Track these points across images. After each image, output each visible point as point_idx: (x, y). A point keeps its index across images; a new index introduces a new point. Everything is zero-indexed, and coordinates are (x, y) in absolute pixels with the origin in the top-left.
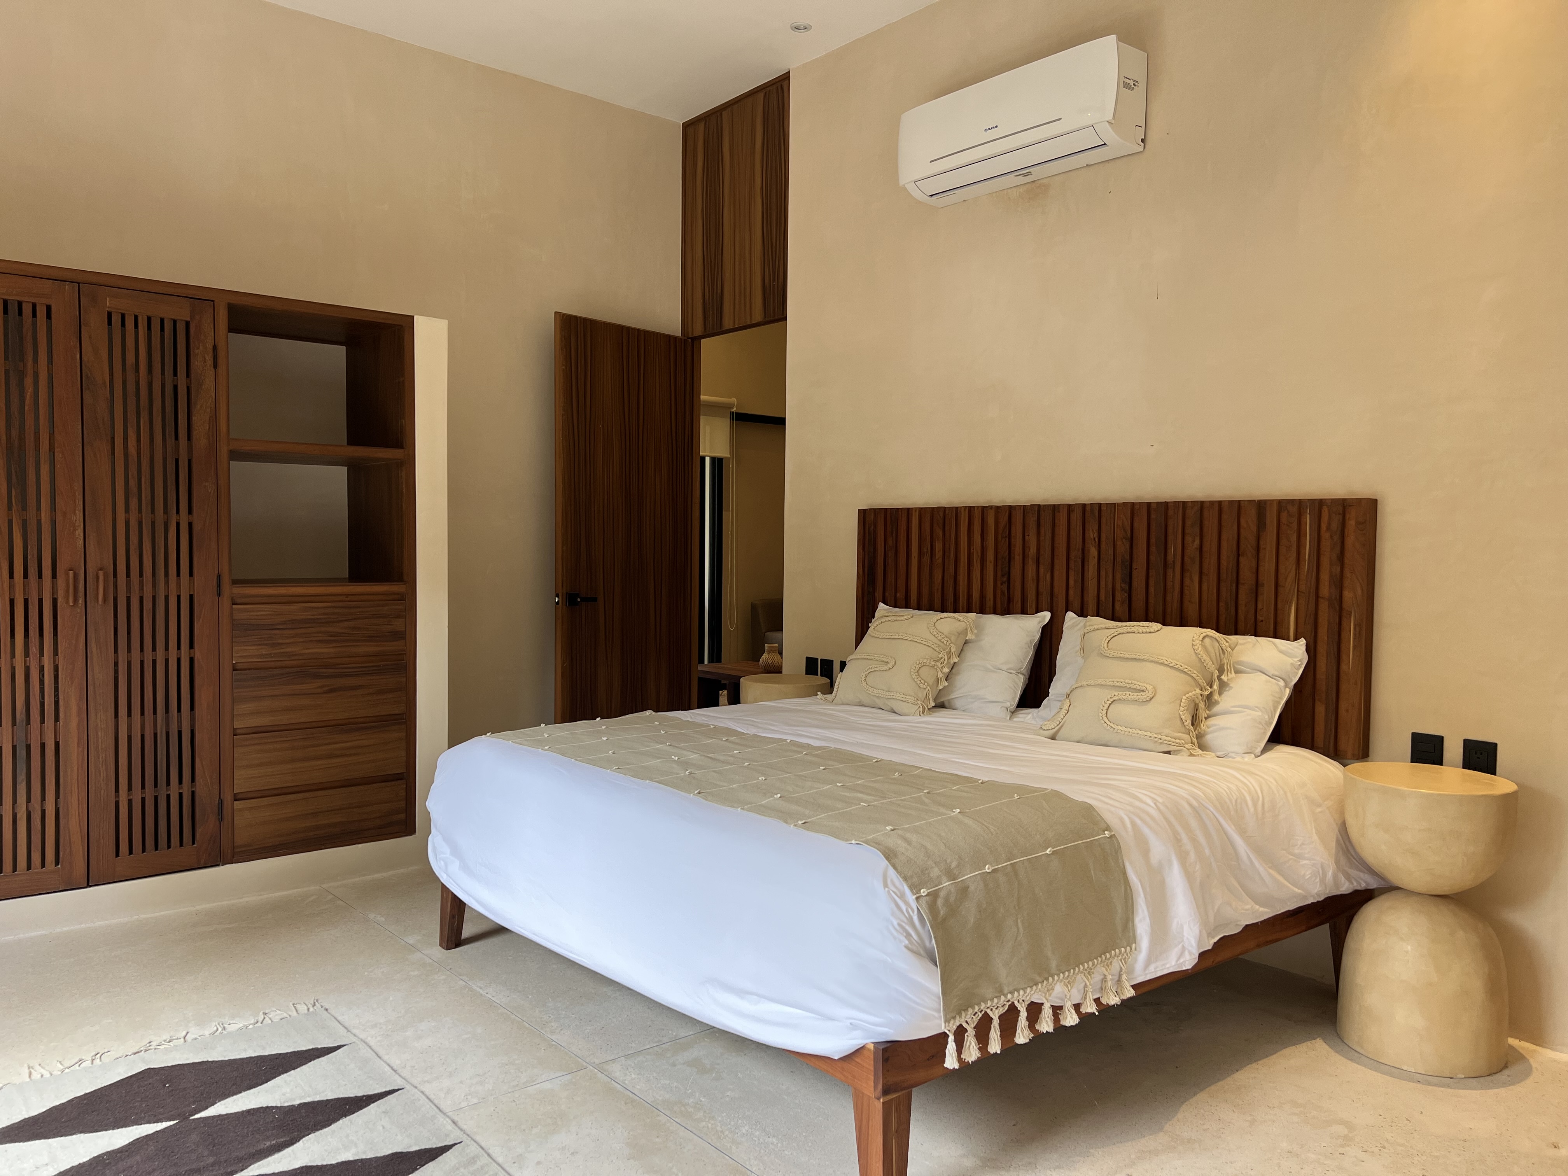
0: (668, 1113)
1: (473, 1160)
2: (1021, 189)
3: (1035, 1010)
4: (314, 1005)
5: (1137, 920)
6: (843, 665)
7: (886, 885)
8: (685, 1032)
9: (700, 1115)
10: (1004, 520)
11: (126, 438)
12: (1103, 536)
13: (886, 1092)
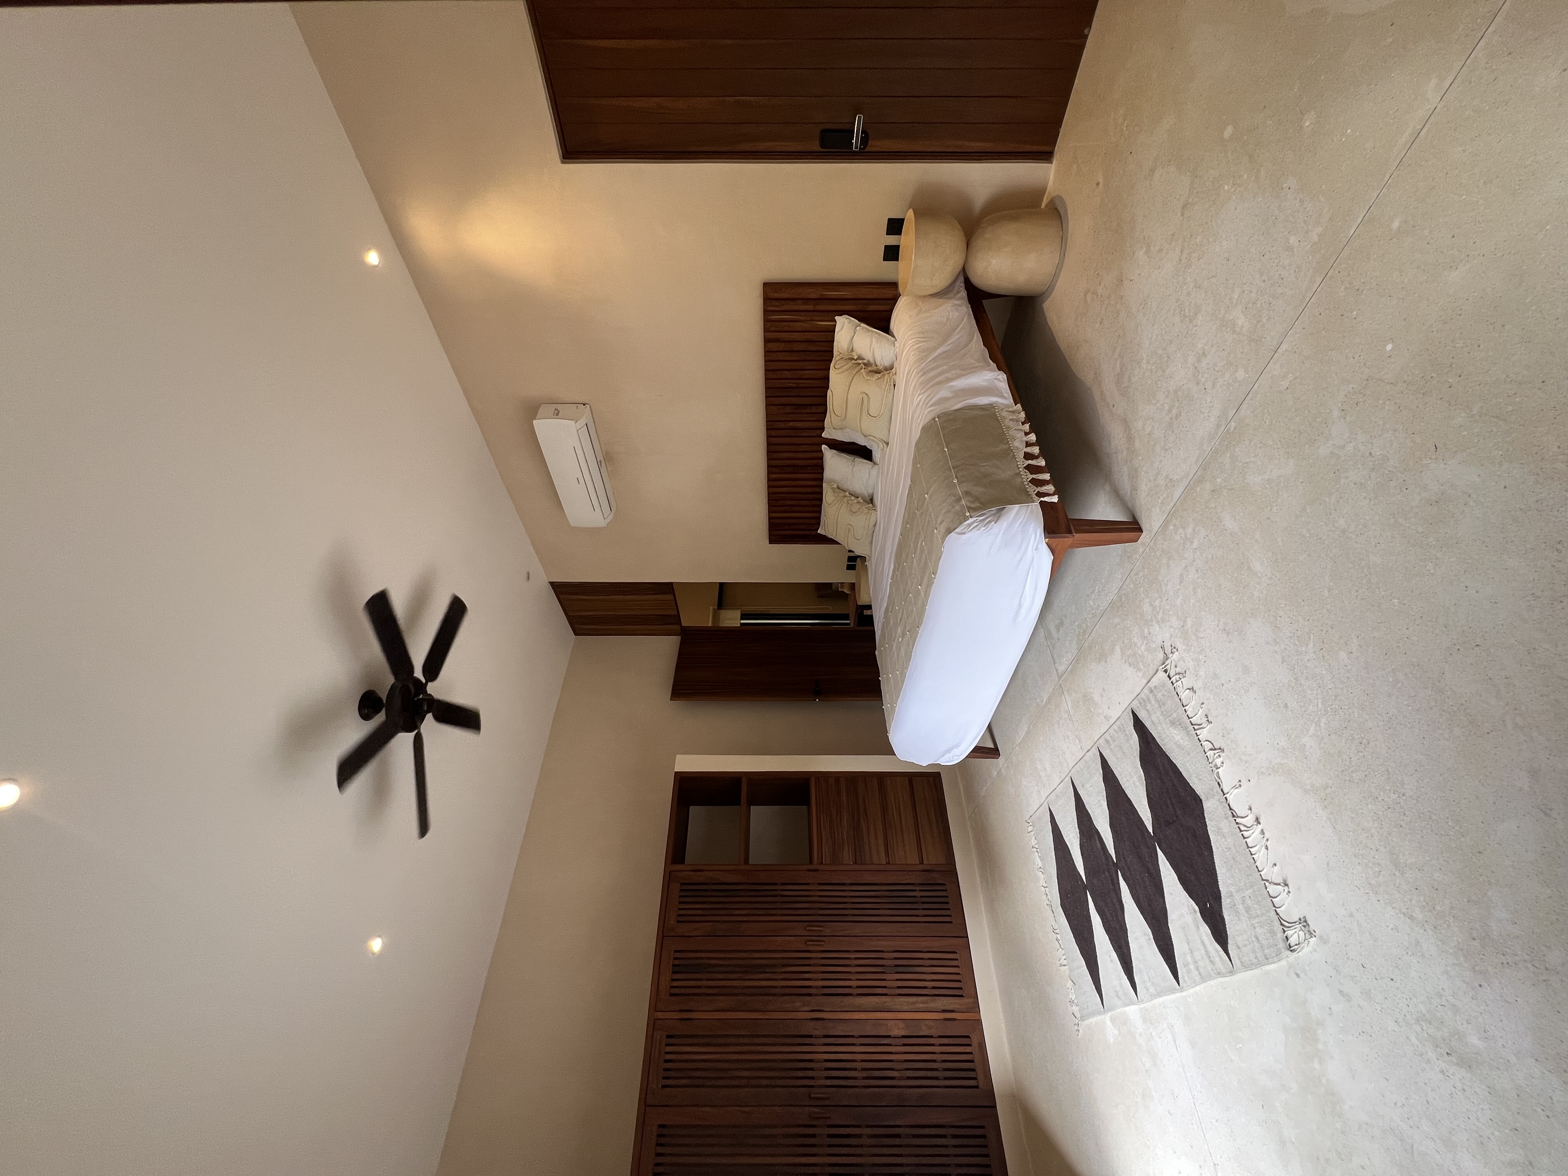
0: (1083, 642)
1: (1107, 742)
2: (607, 464)
3: (1028, 456)
4: (1029, 823)
5: (981, 403)
6: (850, 551)
7: (964, 533)
8: (1042, 633)
9: (1084, 626)
10: (774, 470)
11: (740, 915)
12: (782, 419)
13: (1070, 532)
